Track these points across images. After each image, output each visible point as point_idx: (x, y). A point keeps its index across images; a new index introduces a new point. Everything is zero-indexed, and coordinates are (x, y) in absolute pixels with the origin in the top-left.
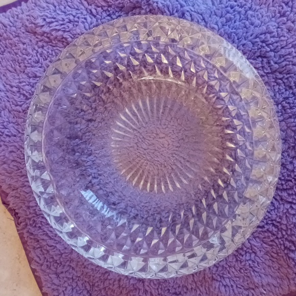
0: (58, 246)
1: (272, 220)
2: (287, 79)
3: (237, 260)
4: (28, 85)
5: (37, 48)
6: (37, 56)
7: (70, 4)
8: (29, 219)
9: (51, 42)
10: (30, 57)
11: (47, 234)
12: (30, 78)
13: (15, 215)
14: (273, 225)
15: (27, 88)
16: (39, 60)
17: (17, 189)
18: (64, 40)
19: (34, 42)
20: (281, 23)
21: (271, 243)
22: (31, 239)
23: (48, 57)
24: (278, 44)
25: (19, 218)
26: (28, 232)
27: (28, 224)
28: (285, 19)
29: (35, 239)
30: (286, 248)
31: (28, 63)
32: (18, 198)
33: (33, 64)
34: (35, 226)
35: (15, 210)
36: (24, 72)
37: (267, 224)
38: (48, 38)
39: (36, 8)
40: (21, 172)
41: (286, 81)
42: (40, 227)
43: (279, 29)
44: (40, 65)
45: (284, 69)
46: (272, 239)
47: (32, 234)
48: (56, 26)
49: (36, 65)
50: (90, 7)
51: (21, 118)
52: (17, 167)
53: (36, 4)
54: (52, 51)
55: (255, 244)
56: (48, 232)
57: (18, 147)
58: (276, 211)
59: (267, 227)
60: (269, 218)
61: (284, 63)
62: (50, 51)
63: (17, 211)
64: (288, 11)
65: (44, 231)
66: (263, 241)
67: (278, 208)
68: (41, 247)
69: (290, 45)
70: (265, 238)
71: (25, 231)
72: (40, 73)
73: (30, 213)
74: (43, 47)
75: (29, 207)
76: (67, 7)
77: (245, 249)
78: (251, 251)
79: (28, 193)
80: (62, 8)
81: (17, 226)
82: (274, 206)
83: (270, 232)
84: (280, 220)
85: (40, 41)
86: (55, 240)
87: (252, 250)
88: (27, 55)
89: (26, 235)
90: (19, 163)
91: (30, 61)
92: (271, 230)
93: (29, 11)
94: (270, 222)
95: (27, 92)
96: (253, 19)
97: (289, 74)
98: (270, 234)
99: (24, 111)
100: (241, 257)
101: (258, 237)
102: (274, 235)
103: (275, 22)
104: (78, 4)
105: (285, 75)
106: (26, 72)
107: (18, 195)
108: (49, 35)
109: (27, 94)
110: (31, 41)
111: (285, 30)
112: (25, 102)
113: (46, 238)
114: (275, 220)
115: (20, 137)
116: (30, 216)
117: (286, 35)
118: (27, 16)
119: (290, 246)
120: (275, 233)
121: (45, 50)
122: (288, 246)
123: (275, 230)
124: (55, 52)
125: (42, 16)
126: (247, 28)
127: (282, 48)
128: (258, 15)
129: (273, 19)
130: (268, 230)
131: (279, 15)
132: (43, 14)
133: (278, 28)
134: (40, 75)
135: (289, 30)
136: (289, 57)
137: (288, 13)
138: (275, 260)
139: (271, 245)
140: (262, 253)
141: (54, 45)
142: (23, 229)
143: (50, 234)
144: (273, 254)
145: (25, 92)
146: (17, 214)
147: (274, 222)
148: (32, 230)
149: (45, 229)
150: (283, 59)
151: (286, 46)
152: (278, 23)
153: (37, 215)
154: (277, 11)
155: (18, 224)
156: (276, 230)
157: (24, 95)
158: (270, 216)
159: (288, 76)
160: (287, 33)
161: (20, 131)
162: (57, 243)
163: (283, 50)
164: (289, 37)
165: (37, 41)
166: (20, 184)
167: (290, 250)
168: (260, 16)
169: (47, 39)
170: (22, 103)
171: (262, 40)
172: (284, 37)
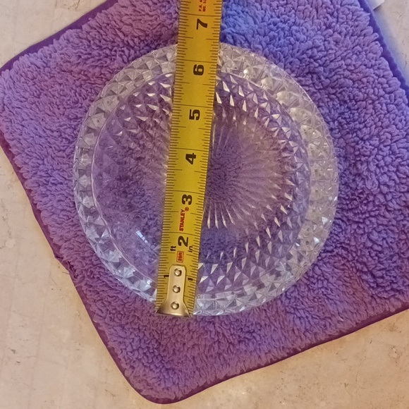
0: (120, 296)
1: (341, 243)
2: (341, 93)
3: (309, 290)
4: (70, 128)
5: (74, 88)
6: (76, 96)
7: (104, 37)
8: (86, 270)
9: (89, 79)
10: (68, 98)
11: (107, 285)
12: (71, 119)
13: (70, 268)
14: (343, 248)
15: (68, 131)
16: (78, 100)
17: (70, 240)
18: (102, 76)
19: (71, 81)
20: (327, 36)
21: (342, 267)
22: (90, 291)
23: (88, 95)
24: (327, 58)
25: (75, 271)
26: (86, 284)
27: (86, 275)
28: (331, 31)
29: (94, 291)
30: (358, 270)
31: (68, 105)
32: (72, 249)
33: (72, 104)
34: (93, 277)
35: (69, 263)
36: (63, 114)
37: (336, 247)
38: (86, 75)
39: (70, 45)
40: (72, 221)
41: (339, 95)
42: (98, 278)
43: (326, 42)
44: (80, 105)
45: (335, 83)
46: (343, 262)
47: (91, 286)
48: (93, 62)
49: (76, 105)
50: (126, 39)
51: (66, 164)
52: (68, 216)
53: (68, 40)
54: (91, 89)
55: (326, 270)
56: (108, 282)
57: (66, 195)
58: (344, 232)
59: (336, 251)
60: (337, 241)
61: (335, 78)
62: (89, 90)
63: (71, 264)
64: (333, 22)
65: (103, 282)
66: (334, 266)
67: (346, 230)
68: (101, 300)
69: (340, 58)
70: (335, 262)
71: (83, 284)
72: (81, 114)
73: (86, 264)
74: (81, 86)
75: (84, 258)
76: (102, 41)
77: (316, 276)
78: (323, 278)
79: (81, 243)
80: (97, 42)
81: (73, 280)
82: (341, 228)
83: (341, 256)
84: (348, 242)
85: (78, 80)
86: (116, 290)
87: (323, 276)
88: (65, 96)
89: (84, 288)
90: (69, 211)
91: (68, 102)
92: (340, 253)
93: (62, 49)
94: (339, 245)
95: (69, 135)
96: (298, 34)
97: (342, 87)
98: (340, 258)
99: (68, 156)
100: (313, 286)
101: (328, 262)
102: (345, 258)
103: (321, 35)
104: (113, 36)
105: (338, 89)
106: (66, 114)
107: (71, 246)
108: (86, 73)
109: (69, 138)
110: (67, 80)
111: (332, 42)
112: (68, 146)
113: (106, 289)
114: (344, 243)
115: (67, 184)
116: (86, 267)
117: (333, 47)
118: (61, 54)
119: (362, 268)
120: (345, 256)
121: (84, 89)
122: (360, 269)
123: (344, 252)
124: (95, 90)
125: (77, 53)
126: (292, 45)
127: (331, 61)
128: (303, 29)
129: (319, 32)
130: (337, 253)
131: (324, 27)
132: (77, 51)
133: (325, 40)
134: (81, 116)
135: (337, 42)
136: (339, 70)
137: (334, 24)
138: (348, 284)
139: (343, 270)
140: (335, 279)
141: (93, 82)
142: (81, 282)
143: (110, 285)
144: (345, 278)
145: (67, 136)
146: (73, 266)
147: (343, 245)
148: (90, 282)
149: (104, 280)
150: (333, 73)
151: (335, 59)
152: (324, 36)
153: (94, 265)
154: (322, 24)
155: (74, 277)
156: (346, 252)
157: (66, 139)
158: (338, 238)
159: (341, 90)
160: (335, 45)
161: (66, 177)
162: (118, 293)
163: (332, 64)
164: (337, 49)
165: (75, 80)
166: (72, 233)
167: (363, 272)
168: (305, 30)
169: (85, 78)
170: (65, 147)
171: (309, 55)
172: (332, 49)
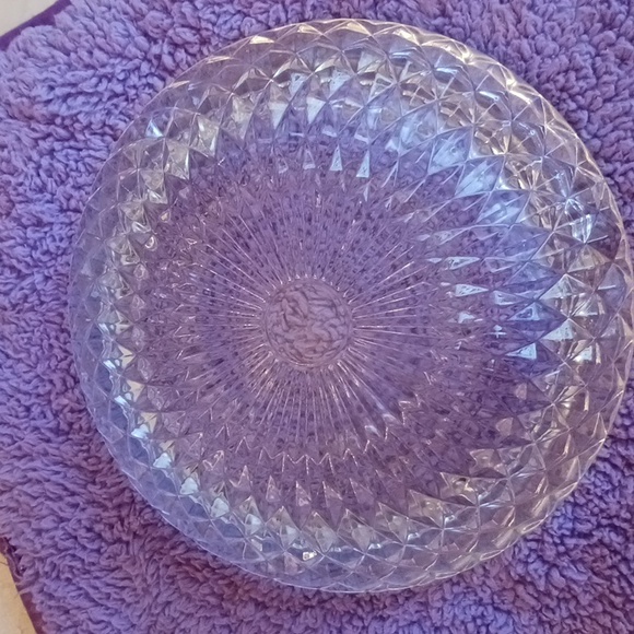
0: (115, 621)
1: (610, 518)
2: (624, 174)
3: (541, 622)
4: (22, 245)
5: (35, 157)
6: (39, 175)
8: (42, 560)
9: (73, 137)
10: (21, 179)
11: (87, 595)
12: (25, 227)
13: (9, 551)
14: (614, 528)
15: (20, 251)
16: (44, 185)
17: (11, 489)
18: (107, 129)
19: (27, 141)
20: (603, 45)
21: (608, 572)
22: (50, 607)
23: (68, 175)
24: (598, 92)
25: (20, 558)
26: (41, 591)
27: (41, 572)
28: (611, 34)
29: (58, 608)
31: (18, 195)
32: (15, 510)
33: (29, 194)
34: (58, 577)
35: (8, 541)
36: (8, 214)
37: (599, 526)
38: (66, 128)
39: (29, 63)
40: (20, 448)
41: (621, 179)
42: (68, 579)
43: (598, 59)
44: (48, 197)
45: (614, 148)
46: (609, 562)
47: (51, 596)
49: (39, 196)
51: (10, 323)
52: (11, 436)
53: (26, 51)
54: (77, 161)
55: (575, 577)
56: (91, 591)
57: (9, 391)
58: (617, 493)
59: (597, 534)
60: (602, 511)
61: (613, 136)
62: (72, 163)
63: (13, 543)
64: (620, 12)
65: (80, 589)
66: (592, 569)
67: (622, 487)
68: (75, 625)
69: (627, 93)
70: (594, 561)
71: (34, 589)
72: (52, 216)
73: (43, 547)
74: (52, 152)
75: (39, 532)
77: (555, 593)
78: (568, 596)
79: (35, 498)
81: (16, 580)
82: (610, 482)
83: (607, 546)
85: (44, 139)
86: (108, 609)
87: (569, 592)
88: (12, 175)
89: (37, 599)
90: (15, 427)
91: (21, 189)
92: (606, 540)
93: (13, 69)
94: (604, 522)
95: (19, 261)
96: (541, 37)
97: (628, 161)
98: (606, 552)
99: (14, 306)
100: (550, 615)
101: (581, 560)
102: (616, 552)
103: (590, 42)
105: (618, 165)
106: (14, 213)
107: (13, 505)
108: (67, 122)
109: (21, 267)
110: (19, 139)
111: (613, 58)
112: (16, 285)
113: (85, 603)
114: (617, 516)
115: (11, 367)
116: (43, 553)
117: (614, 68)
118: (10, 80)
120: (618, 547)
121: (59, 161)
123: (616, 539)
124: (84, 164)
125: (44, 80)
126: (525, 61)
127: (605, 101)
128: (552, 28)
129: (585, 37)
130: (601, 541)
131: (599, 25)
132: (45, 75)
133: (598, 55)
134: (52, 220)
135: (622, 60)
136: (625, 119)
137: (622, 17)
138: (619, 613)
139: (609, 578)
140: (589, 597)
141: (81, 145)
142: (31, 584)
143: (96, 596)
144: (612, 597)
145: (14, 262)
146: (15, 548)
147: (616, 522)
148: (51, 586)
149: (83, 584)
150: (610, 126)
151: (617, 95)
152: (596, 47)
153: (60, 551)
154: (597, 17)
155: (17, 573)
156: (620, 539)
157: (12, 268)
158: (603, 506)
159: (627, 166)
160: (619, 66)
161: (10, 352)
162: (111, 615)
163: (609, 105)
164: (621, 73)
165: (36, 140)
166: (18, 475)
168: (558, 30)
169: (62, 132)
170: (9, 287)
172: (611, 74)
